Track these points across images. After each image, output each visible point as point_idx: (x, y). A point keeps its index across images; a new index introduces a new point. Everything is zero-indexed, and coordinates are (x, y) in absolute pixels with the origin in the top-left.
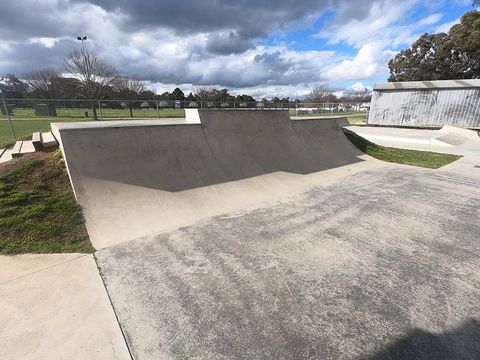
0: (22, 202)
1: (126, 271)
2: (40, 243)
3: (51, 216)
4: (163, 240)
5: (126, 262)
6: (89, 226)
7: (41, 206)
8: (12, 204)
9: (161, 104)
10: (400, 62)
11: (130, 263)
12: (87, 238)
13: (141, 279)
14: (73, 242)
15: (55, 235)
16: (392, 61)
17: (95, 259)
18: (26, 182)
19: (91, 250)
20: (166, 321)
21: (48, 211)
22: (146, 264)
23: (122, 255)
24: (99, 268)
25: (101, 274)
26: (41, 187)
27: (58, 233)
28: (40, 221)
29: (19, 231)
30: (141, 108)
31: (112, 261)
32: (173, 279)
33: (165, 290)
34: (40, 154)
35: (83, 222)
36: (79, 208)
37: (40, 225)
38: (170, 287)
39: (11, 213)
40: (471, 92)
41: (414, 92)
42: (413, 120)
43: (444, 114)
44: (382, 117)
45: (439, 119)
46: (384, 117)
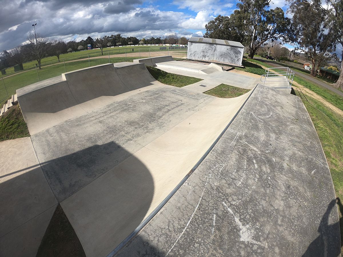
0: (12, 124)
1: (37, 140)
2: (19, 135)
3: (19, 127)
4: (48, 131)
5: (37, 138)
6: (29, 129)
7: (17, 125)
8: (10, 125)
9: (79, 48)
10: (210, 26)
11: (38, 138)
12: (29, 133)
13: (40, 141)
14: (26, 134)
15: (21, 133)
16: (206, 25)
17: (31, 138)
18: (12, 118)
19: (30, 136)
20: (43, 149)
21: (19, 126)
22: (42, 138)
23: (37, 136)
24: (31, 140)
25: (32, 141)
26: (16, 118)
27: (22, 132)
28: (17, 129)
29: (14, 133)
30: (67, 52)
31: (34, 138)
32: (47, 141)
33: (45, 143)
34: (14, 106)
35: (27, 128)
36: (26, 124)
37: (18, 130)
38: (46, 142)
39: (11, 128)
40: (229, 47)
41: (206, 44)
42: (207, 58)
43: (219, 56)
44: (193, 55)
45: (218, 58)
46: (194, 55)
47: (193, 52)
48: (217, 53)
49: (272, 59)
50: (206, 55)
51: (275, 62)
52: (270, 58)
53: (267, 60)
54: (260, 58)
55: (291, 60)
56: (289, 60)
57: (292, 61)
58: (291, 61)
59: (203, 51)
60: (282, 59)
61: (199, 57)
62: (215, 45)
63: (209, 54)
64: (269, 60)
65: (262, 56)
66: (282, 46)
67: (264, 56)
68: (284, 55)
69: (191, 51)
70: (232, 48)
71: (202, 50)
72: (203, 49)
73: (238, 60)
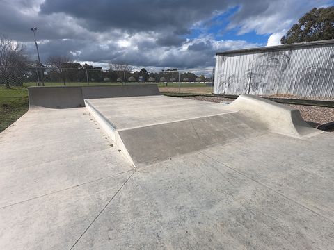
41: (260, 54)
42: (261, 89)
43: (299, 82)
44: (227, 85)
45: (295, 88)
46: (229, 85)
47: (225, 79)
48: (292, 72)
50: (258, 83)
59: (251, 74)
61: (241, 88)
62: (287, 52)
63: (266, 79)
69: (223, 75)
71: (249, 70)
72: (250, 68)
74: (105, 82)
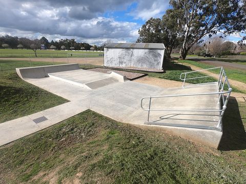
40: (147, 50)
41: (122, 49)
46: (111, 62)
48: (134, 58)
49: (211, 56)
50: (123, 62)
51: (214, 59)
52: (209, 55)
53: (205, 58)
54: (197, 57)
55: (236, 52)
56: (233, 54)
57: (239, 54)
58: (236, 54)
59: (120, 57)
60: (223, 54)
61: (116, 64)
62: (132, 50)
64: (206, 58)
65: (199, 55)
66: (225, 41)
67: (201, 54)
68: (226, 50)
69: (108, 58)
70: (151, 51)
72: (119, 55)
73: (158, 64)
74: (4, 48)
